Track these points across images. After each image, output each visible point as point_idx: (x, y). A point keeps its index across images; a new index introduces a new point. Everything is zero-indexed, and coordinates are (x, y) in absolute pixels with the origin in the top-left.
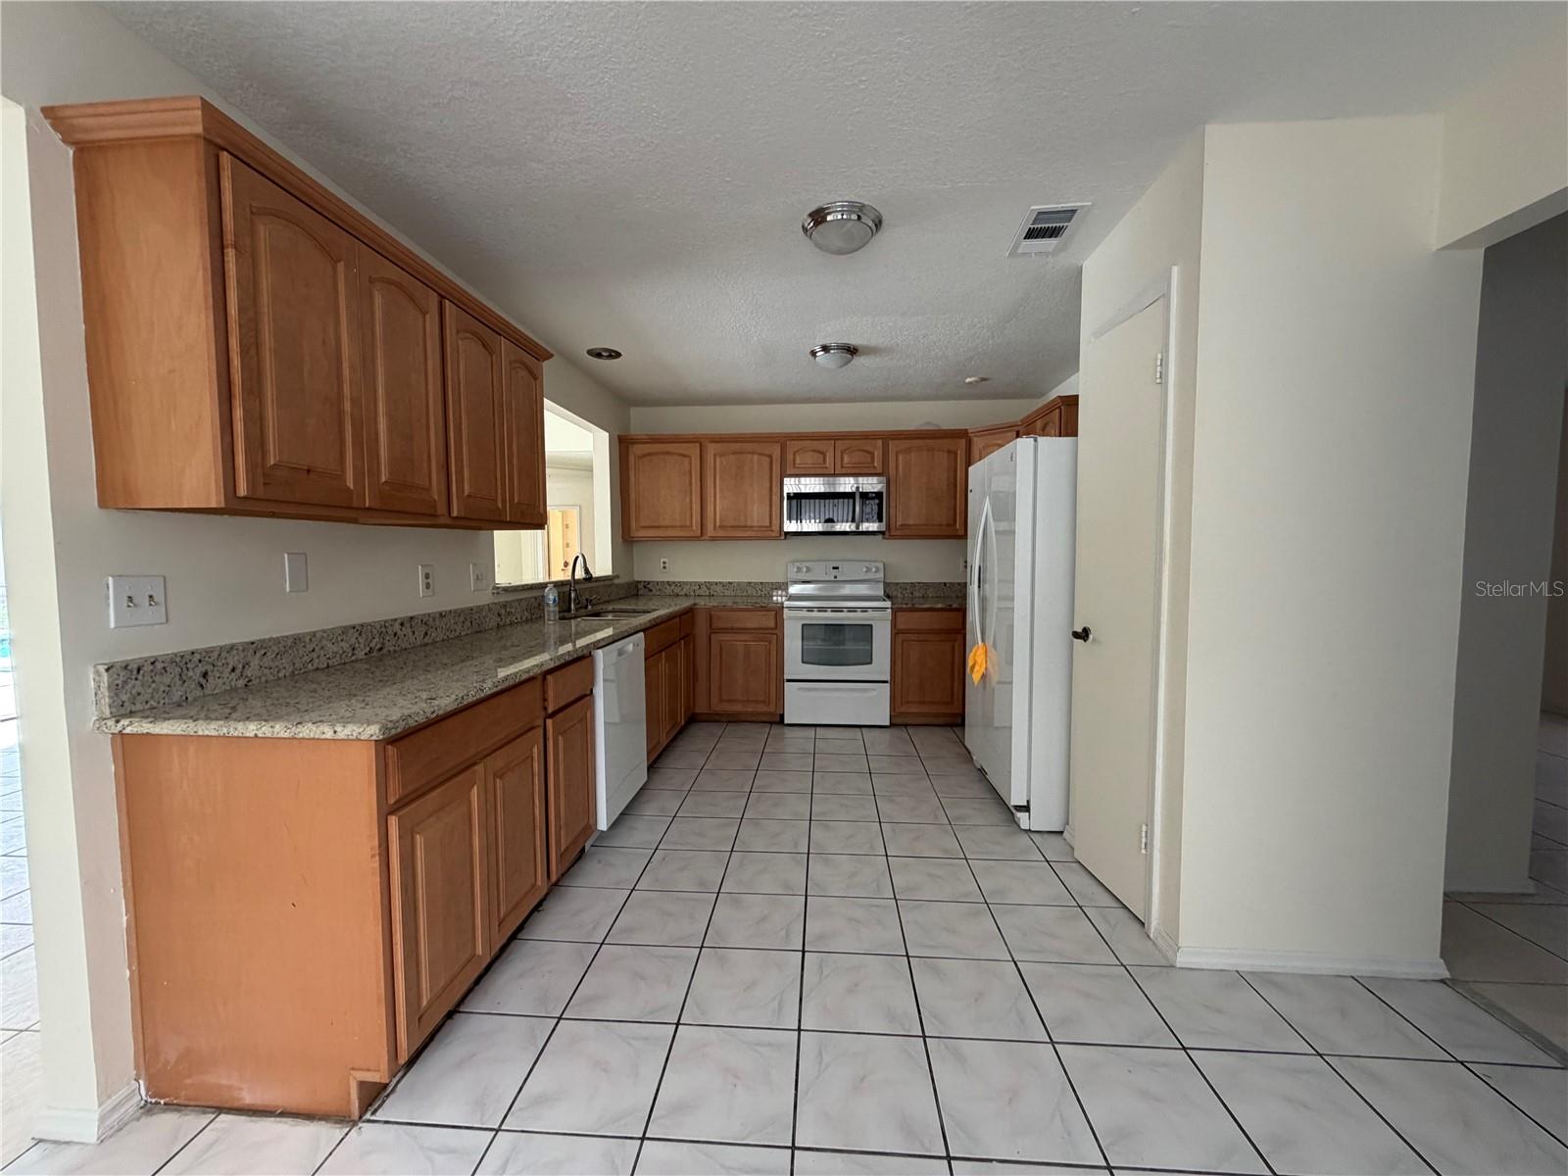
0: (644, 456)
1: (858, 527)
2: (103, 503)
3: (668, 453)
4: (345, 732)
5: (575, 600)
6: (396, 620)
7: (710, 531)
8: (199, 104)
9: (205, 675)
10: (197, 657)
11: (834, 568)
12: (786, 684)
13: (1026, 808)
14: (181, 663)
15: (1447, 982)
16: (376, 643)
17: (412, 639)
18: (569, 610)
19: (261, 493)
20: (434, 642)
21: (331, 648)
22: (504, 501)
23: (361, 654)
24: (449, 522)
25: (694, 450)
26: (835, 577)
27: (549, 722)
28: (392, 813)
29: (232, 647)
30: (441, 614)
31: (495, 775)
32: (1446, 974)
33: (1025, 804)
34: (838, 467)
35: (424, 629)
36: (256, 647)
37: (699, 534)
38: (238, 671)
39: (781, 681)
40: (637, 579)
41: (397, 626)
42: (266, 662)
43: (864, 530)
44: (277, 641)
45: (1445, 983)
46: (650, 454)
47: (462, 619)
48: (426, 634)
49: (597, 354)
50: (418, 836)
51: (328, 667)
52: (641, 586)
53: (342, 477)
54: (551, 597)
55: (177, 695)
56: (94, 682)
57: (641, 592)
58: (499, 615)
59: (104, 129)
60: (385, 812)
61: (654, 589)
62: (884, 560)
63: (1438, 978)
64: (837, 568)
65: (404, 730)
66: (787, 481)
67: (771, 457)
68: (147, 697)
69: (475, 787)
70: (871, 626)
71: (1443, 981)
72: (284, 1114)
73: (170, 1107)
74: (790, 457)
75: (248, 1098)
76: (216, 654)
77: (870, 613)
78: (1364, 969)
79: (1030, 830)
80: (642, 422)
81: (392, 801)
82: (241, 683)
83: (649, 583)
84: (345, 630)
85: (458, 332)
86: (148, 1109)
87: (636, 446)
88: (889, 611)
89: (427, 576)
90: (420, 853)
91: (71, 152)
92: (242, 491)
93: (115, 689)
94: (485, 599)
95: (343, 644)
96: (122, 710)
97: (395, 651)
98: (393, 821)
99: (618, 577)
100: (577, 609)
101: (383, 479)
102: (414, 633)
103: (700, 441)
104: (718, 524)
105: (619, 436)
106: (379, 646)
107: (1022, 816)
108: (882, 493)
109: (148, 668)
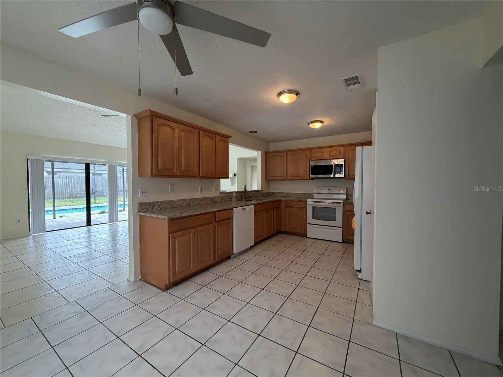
0: (271, 157)
1: (334, 176)
2: (139, 176)
3: (277, 156)
4: (163, 217)
5: (244, 196)
6: (192, 199)
7: (289, 178)
8: (148, 110)
9: (153, 206)
10: (152, 203)
11: (329, 189)
12: (307, 225)
13: (360, 271)
14: (150, 204)
15: (500, 367)
16: (188, 203)
17: (196, 203)
18: (243, 199)
19: (157, 174)
20: (202, 204)
21: (178, 203)
22: (215, 173)
23: (184, 205)
24: (199, 177)
25: (284, 154)
26: (329, 192)
27: (216, 223)
28: (171, 234)
29: (158, 202)
30: (204, 198)
31: (198, 232)
32: (500, 364)
33: (359, 270)
34: (328, 156)
35: (199, 201)
36: (163, 202)
37: (285, 178)
38: (159, 206)
39: (306, 224)
40: (271, 191)
41: (193, 200)
42: (164, 205)
43: (337, 177)
44: (167, 201)
45: (499, 368)
46: (273, 156)
47: (210, 199)
48: (200, 202)
49: (251, 132)
50: (176, 240)
51: (177, 207)
52: (271, 193)
53: (173, 170)
54: (234, 195)
55: (149, 209)
56: (136, 205)
57: (271, 195)
58: (221, 199)
59: (140, 116)
60: (169, 233)
61: (275, 194)
62: (347, 187)
63: (496, 364)
64: (330, 189)
65: (173, 218)
66: (311, 162)
67: (306, 155)
68: (144, 209)
69: (192, 234)
70: (336, 208)
71: (498, 366)
72: (156, 287)
73: (144, 281)
74: (313, 154)
75: (152, 283)
76: (155, 203)
77: (335, 204)
78: (453, 348)
79: (361, 279)
80: (273, 147)
81: (171, 231)
82: (160, 208)
83: (273, 193)
84: (181, 200)
85: (203, 136)
86: (141, 280)
87: (269, 154)
88: (342, 204)
89: (201, 189)
90: (177, 243)
91: (137, 120)
92: (154, 174)
93: (139, 207)
94: (217, 195)
95: (180, 203)
96: (140, 211)
97: (192, 205)
98: (171, 235)
99: (262, 190)
100: (245, 199)
101: (183, 170)
102: (197, 202)
103: (286, 152)
104: (291, 176)
105: (265, 152)
106: (188, 204)
107: (359, 274)
108: (343, 164)
109: (144, 204)
